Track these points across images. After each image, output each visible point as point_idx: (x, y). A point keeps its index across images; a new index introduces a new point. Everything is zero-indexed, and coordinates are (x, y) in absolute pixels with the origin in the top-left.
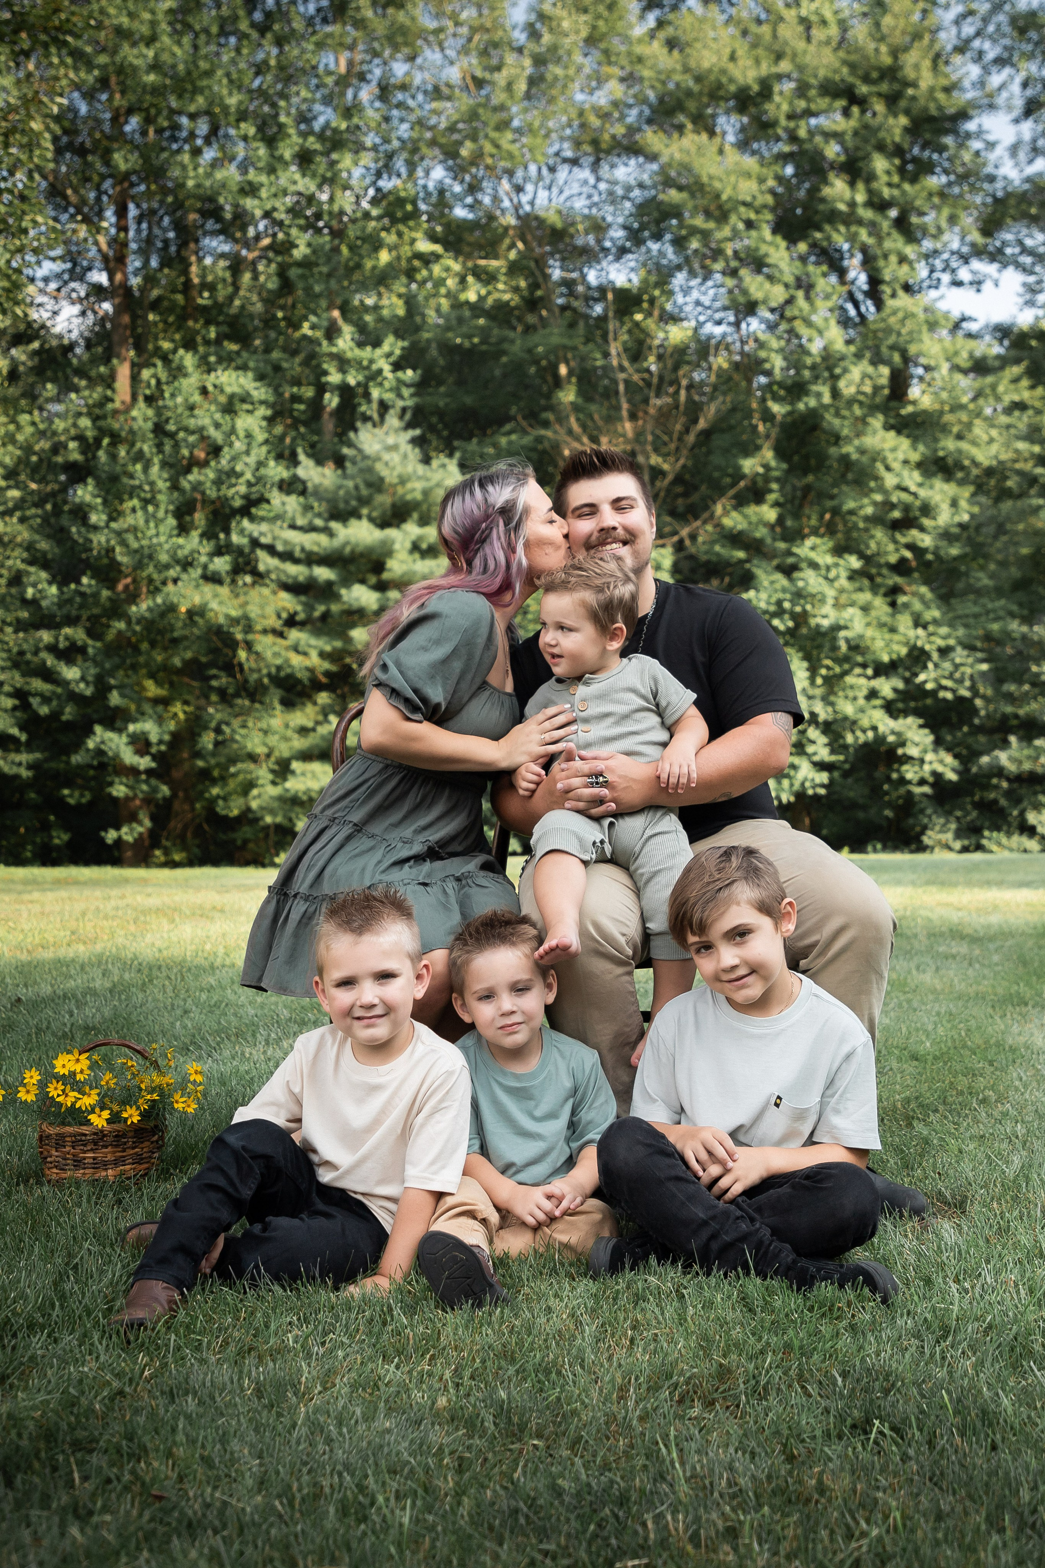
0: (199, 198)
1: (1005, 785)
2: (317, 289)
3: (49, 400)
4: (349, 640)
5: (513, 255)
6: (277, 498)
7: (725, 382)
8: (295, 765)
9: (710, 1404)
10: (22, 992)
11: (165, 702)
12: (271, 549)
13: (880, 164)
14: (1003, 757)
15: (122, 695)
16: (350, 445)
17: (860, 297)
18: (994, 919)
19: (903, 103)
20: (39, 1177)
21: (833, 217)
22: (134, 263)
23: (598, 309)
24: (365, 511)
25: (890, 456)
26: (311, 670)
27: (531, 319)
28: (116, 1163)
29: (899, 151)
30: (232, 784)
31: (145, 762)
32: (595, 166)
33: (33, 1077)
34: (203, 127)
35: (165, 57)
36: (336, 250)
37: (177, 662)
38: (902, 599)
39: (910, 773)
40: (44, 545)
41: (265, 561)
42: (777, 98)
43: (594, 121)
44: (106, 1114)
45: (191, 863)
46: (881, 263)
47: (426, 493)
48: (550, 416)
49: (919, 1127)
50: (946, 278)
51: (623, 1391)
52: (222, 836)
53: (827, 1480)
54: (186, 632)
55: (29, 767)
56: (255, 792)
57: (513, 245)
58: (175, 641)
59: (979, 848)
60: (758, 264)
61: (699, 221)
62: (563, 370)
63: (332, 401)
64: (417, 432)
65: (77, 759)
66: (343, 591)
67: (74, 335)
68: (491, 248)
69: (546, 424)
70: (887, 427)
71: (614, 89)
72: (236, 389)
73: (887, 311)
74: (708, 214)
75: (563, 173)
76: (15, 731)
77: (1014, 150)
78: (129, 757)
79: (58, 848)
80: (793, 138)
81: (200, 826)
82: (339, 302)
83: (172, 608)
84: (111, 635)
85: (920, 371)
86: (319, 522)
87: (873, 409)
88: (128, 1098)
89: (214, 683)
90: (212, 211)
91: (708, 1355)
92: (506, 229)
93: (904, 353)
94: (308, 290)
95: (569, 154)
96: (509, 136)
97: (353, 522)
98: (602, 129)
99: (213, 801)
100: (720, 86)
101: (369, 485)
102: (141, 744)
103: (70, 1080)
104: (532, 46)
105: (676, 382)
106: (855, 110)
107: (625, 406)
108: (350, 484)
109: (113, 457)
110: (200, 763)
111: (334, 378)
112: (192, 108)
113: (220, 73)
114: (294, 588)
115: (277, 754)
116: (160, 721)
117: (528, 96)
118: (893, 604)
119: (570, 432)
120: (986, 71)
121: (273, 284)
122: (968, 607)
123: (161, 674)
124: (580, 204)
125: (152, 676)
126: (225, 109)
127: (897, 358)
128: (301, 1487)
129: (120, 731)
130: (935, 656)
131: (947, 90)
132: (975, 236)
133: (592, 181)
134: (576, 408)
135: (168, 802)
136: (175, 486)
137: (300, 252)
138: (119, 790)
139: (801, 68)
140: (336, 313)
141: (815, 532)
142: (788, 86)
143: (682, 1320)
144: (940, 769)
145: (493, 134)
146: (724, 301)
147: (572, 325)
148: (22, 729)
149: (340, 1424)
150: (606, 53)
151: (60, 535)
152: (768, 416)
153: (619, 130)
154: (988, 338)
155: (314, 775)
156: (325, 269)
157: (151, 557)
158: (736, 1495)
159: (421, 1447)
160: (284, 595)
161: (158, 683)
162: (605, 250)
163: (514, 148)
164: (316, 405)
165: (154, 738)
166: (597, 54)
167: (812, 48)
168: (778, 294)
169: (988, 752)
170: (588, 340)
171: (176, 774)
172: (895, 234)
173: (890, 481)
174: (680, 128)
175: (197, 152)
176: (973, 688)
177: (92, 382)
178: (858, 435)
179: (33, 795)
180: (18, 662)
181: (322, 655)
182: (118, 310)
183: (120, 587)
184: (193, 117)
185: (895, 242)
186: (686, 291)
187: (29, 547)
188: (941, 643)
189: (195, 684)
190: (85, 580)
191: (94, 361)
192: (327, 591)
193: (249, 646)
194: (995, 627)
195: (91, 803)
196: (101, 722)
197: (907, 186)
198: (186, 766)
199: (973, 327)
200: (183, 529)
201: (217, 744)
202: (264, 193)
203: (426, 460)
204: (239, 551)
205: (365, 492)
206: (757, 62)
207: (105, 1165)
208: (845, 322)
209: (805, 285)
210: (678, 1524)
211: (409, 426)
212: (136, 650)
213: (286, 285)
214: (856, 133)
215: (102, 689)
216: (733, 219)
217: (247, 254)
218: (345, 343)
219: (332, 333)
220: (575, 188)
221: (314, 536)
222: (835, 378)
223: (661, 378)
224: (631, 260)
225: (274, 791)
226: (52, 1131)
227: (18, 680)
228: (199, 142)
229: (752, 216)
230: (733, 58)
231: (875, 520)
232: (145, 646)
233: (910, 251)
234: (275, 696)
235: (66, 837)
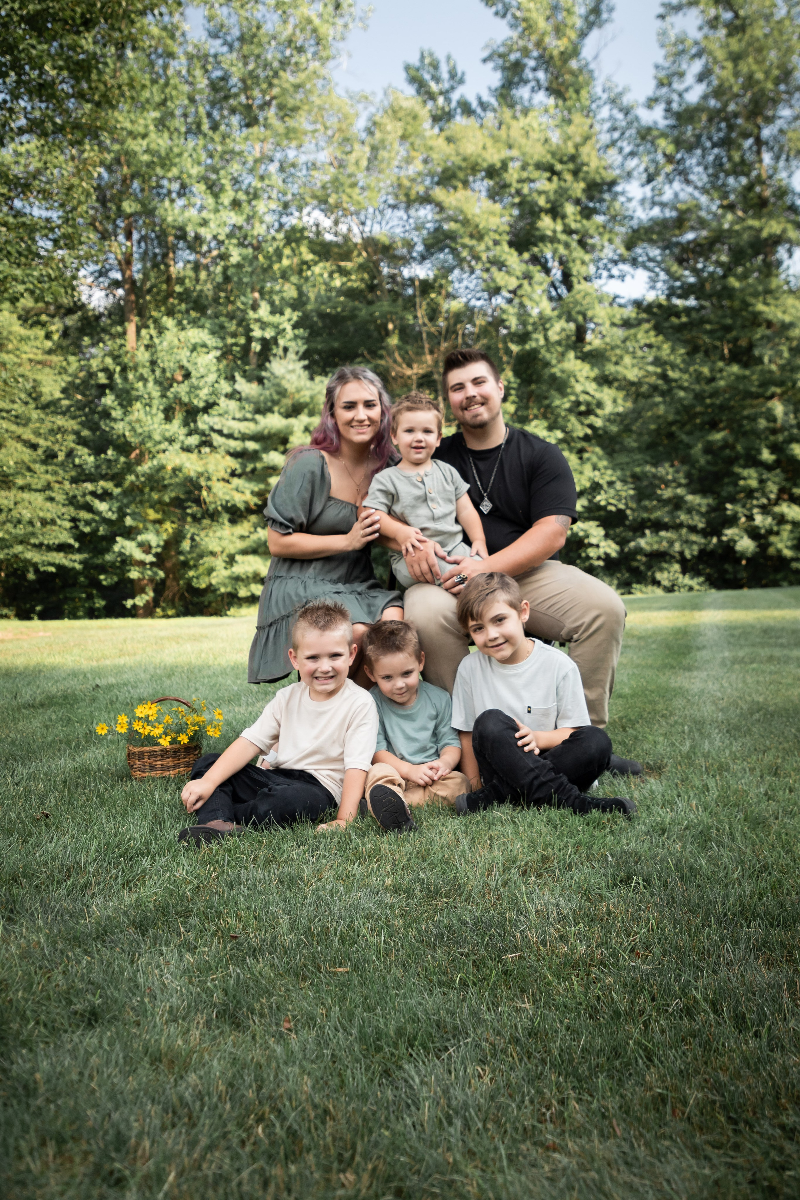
0: (174, 227)
1: (644, 559)
2: (245, 280)
3: (87, 347)
4: (268, 484)
5: (361, 260)
6: (223, 402)
7: (485, 332)
8: (238, 558)
9: (539, 876)
10: (98, 682)
11: (160, 522)
12: (220, 432)
13: (570, 209)
14: (642, 543)
15: (134, 519)
16: (266, 370)
17: (557, 284)
18: (649, 626)
19: (581, 175)
20: (130, 777)
21: (543, 238)
22: (137, 266)
23: (410, 291)
24: (276, 409)
25: (578, 374)
26: (246, 503)
27: (370, 296)
28: (175, 767)
29: (578, 202)
30: (201, 569)
31: (150, 558)
32: (407, 208)
33: (123, 719)
34: (175, 186)
35: (153, 146)
36: (256, 258)
37: (167, 499)
38: (586, 455)
39: (592, 552)
40: (85, 433)
41: (217, 439)
42: (510, 171)
43: (406, 183)
44: (169, 739)
45: (178, 615)
46: (571, 265)
47: (312, 398)
48: (383, 352)
49: (630, 731)
50: (605, 274)
51: (490, 871)
52: (195, 600)
53: (612, 908)
54: (172, 481)
55: (81, 563)
56: (214, 574)
57: (360, 254)
58: (165, 487)
59: (630, 593)
60: (501, 265)
61: (467, 241)
62: (390, 326)
63: (256, 347)
64: (306, 362)
65: (108, 557)
66: (264, 456)
67: (101, 310)
68: (347, 256)
69: (381, 357)
70: (577, 358)
71: (418, 166)
72: (197, 340)
73: (574, 292)
74: (472, 236)
75: (389, 212)
76: (71, 541)
77: (643, 201)
78: (139, 555)
79: (98, 609)
80: (518, 192)
81: (182, 595)
82: (258, 287)
83: (162, 467)
84: (127, 484)
85: (592, 326)
86: (249, 416)
87: (568, 347)
88: (181, 729)
89: (189, 511)
90: (182, 235)
91: (535, 851)
92: (356, 245)
93: (584, 316)
94: (240, 282)
95: (391, 201)
96: (357, 190)
97: (269, 415)
98: (410, 188)
99: (190, 580)
100: (477, 164)
101: (279, 393)
102: (146, 548)
103: (146, 720)
104: (369, 140)
105: (455, 332)
106: (555, 178)
107: (427, 346)
108: (267, 393)
109: (125, 379)
110: (182, 558)
111: (257, 333)
112: (170, 175)
113: (186, 155)
114: (235, 455)
115: (227, 551)
116: (158, 533)
117: (368, 169)
118: (581, 458)
119: (395, 361)
120: (625, 158)
121: (219, 279)
122: (623, 458)
123: (158, 506)
124: (398, 230)
125: (152, 507)
126: (190, 176)
127: (580, 318)
128: (316, 928)
129: (134, 539)
130: (605, 486)
131: (605, 168)
132: (622, 250)
133: (405, 217)
134: (399, 348)
135: (163, 581)
136: (163, 396)
137: (235, 259)
138: (134, 574)
139: (524, 154)
140: (257, 295)
141: (536, 417)
142: (517, 164)
143: (517, 833)
144: (609, 551)
145: (348, 190)
146: (483, 285)
147: (394, 301)
148: (76, 540)
149: (332, 896)
150: (412, 144)
151: (94, 427)
152: (508, 352)
153: (421, 189)
154: (630, 308)
155: (249, 563)
156: (249, 269)
157: (150, 437)
158: (563, 919)
159: (380, 904)
160: (228, 458)
161: (157, 512)
162: (414, 259)
163: (360, 198)
164: (246, 348)
165: (154, 543)
166: (407, 145)
167: (530, 143)
168: (513, 283)
169: (633, 539)
170: (405, 308)
171: (169, 564)
172: (579, 249)
173: (578, 388)
174: (455, 188)
175: (172, 201)
176: (626, 504)
177: (113, 336)
178: (559, 362)
179: (82, 579)
180: (72, 501)
181: (253, 493)
182: (128, 293)
183: (133, 456)
184: (170, 180)
185: (579, 253)
186: (460, 281)
187: (77, 433)
188: (608, 478)
189: (177, 511)
190: (110, 452)
191: (114, 323)
192: (255, 456)
193: (209, 489)
194: (638, 470)
195: (117, 584)
196: (121, 535)
197: (585, 222)
198: (174, 560)
199: (622, 301)
200: (168, 418)
201: (192, 547)
202: (212, 224)
203: (312, 379)
204: (203, 434)
205: (276, 397)
206: (499, 151)
207: (168, 768)
208: (551, 299)
209: (528, 276)
210: (533, 936)
211: (302, 358)
212: (142, 491)
213: (227, 279)
214: (556, 192)
215: (122, 515)
216: (486, 239)
217: (204, 261)
218: (264, 311)
219: (255, 307)
220: (395, 222)
221: (246, 423)
222: (546, 330)
223: (447, 330)
224: (428, 264)
225: (226, 573)
226: (137, 750)
227: (71, 511)
228: (174, 195)
229: (497, 237)
230: (484, 148)
231: (570, 410)
232: (147, 489)
233: (587, 257)
234: (225, 518)
235: (103, 603)
